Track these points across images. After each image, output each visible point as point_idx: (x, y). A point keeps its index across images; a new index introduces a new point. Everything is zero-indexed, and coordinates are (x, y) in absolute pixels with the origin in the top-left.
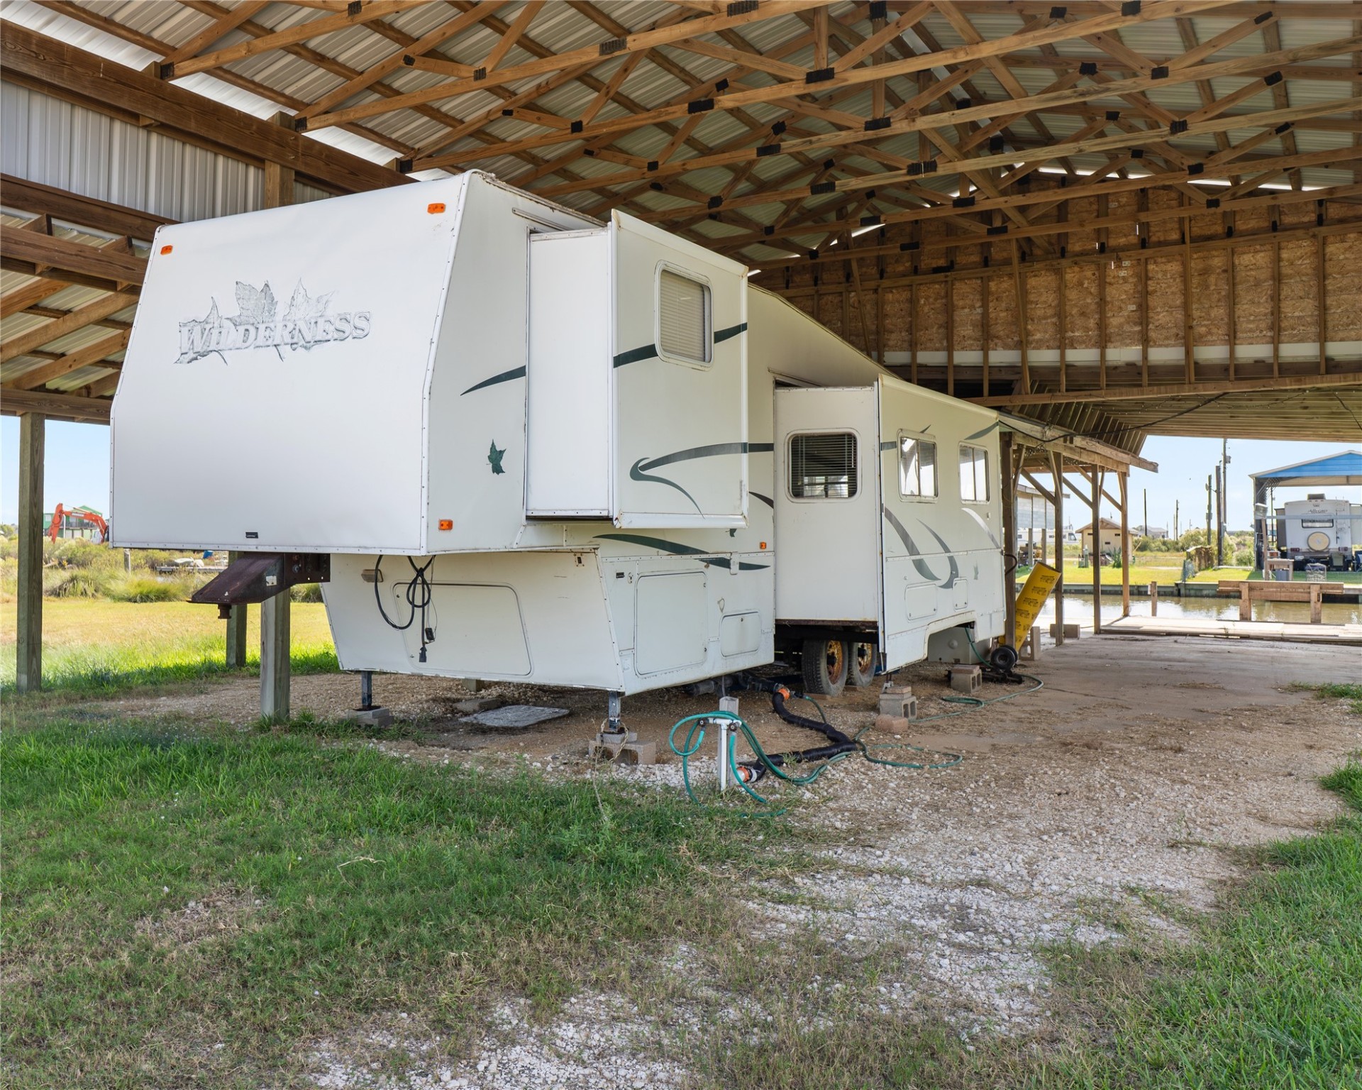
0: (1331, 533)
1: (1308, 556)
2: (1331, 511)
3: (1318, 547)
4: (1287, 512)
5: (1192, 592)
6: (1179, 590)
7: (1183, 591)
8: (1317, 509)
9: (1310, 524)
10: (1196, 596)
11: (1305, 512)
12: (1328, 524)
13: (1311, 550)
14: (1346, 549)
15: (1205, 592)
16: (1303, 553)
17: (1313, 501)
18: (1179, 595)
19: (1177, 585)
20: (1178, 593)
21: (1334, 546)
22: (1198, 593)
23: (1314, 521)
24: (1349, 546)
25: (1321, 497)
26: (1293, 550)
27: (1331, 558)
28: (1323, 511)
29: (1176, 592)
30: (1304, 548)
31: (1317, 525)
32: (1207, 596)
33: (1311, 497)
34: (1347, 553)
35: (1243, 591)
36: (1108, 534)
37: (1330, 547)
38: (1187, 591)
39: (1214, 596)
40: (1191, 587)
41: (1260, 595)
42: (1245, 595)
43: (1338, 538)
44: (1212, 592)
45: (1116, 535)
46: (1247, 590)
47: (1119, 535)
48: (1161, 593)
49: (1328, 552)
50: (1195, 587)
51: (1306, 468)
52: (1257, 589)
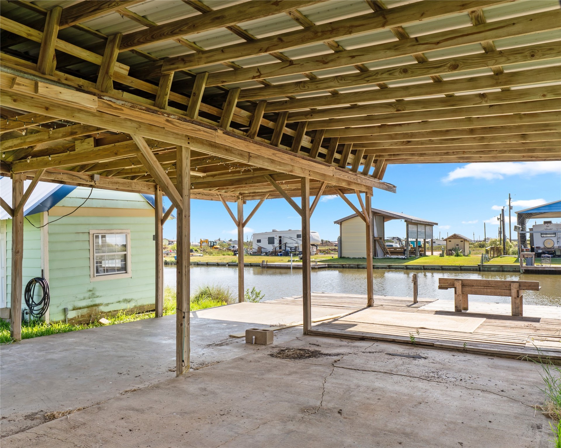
0: (555, 239)
1: (544, 250)
2: (554, 229)
3: (549, 246)
4: (534, 230)
5: (486, 269)
7: (481, 269)
8: (548, 228)
9: (545, 236)
10: (488, 271)
11: (542, 229)
12: (553, 235)
13: (545, 248)
15: (492, 269)
16: (542, 249)
17: (546, 224)
18: (480, 271)
19: (479, 265)
20: (479, 269)
21: (556, 246)
22: (489, 269)
23: (547, 234)
25: (550, 222)
26: (537, 247)
27: (555, 251)
28: (551, 229)
29: (478, 269)
30: (542, 246)
31: (548, 235)
32: (493, 271)
33: (545, 223)
35: (457, 288)
36: (458, 241)
37: (554, 246)
38: (484, 268)
39: (497, 271)
40: (485, 267)
41: (471, 291)
42: (458, 291)
43: (558, 241)
44: (496, 269)
45: (461, 241)
46: (461, 286)
47: (462, 241)
48: (471, 269)
49: (553, 248)
50: (487, 267)
51: (541, 208)
52: (468, 286)
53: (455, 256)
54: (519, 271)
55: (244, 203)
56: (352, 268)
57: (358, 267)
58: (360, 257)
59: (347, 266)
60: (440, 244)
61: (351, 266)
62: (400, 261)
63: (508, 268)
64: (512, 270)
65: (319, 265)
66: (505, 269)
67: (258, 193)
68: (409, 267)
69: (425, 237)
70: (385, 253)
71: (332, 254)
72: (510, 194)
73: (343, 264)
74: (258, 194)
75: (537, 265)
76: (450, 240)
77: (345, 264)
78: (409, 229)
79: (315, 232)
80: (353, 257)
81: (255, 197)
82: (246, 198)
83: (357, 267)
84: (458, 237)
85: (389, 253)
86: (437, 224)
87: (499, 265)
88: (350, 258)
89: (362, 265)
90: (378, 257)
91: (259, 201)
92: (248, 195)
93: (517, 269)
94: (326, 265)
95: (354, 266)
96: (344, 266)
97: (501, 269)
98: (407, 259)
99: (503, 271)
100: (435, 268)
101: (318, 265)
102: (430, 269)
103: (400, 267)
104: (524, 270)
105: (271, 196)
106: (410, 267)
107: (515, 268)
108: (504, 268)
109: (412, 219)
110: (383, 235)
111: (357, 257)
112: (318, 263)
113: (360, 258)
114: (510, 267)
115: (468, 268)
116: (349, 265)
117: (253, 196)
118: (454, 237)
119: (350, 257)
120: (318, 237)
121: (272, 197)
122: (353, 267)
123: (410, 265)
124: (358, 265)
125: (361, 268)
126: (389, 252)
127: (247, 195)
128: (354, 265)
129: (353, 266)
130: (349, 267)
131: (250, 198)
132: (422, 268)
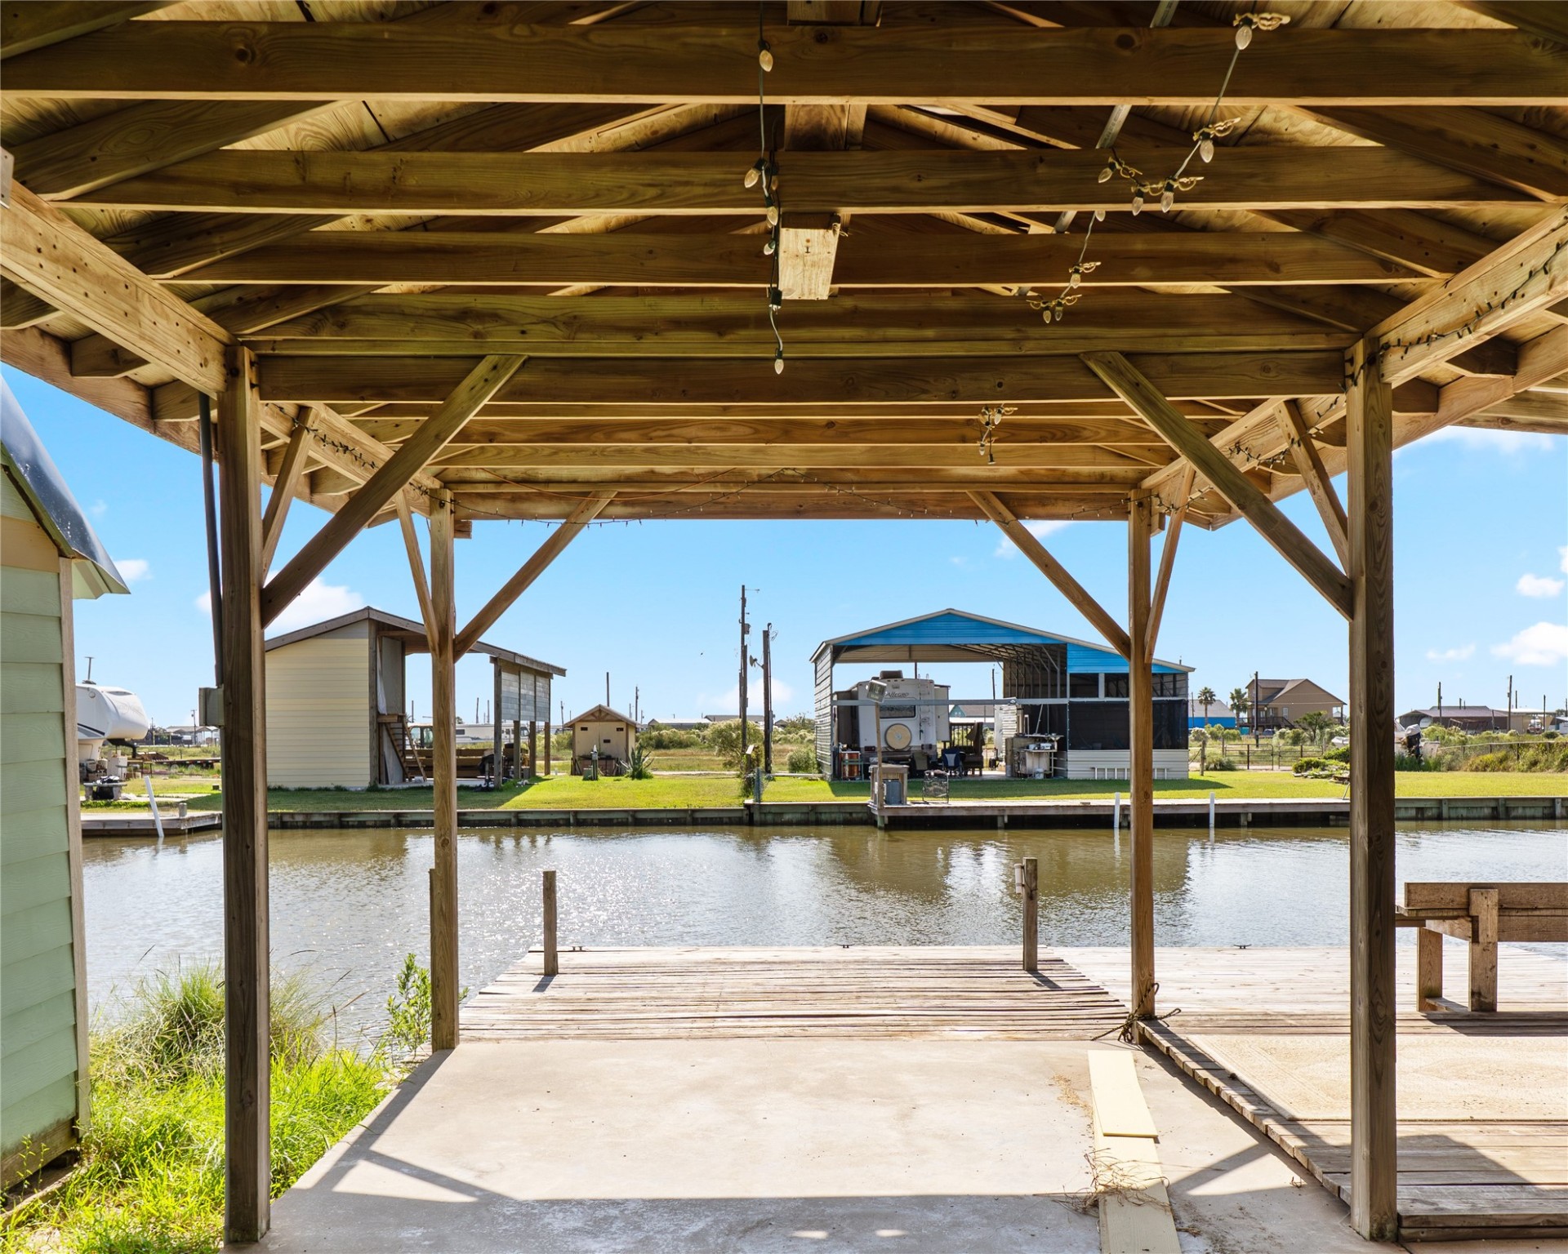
0: (913, 725)
2: (910, 695)
3: (899, 742)
4: (860, 697)
5: (769, 818)
6: (751, 815)
7: (757, 817)
8: (897, 691)
9: (887, 713)
10: (775, 824)
12: (909, 713)
13: (890, 747)
14: (930, 746)
15: (787, 817)
17: (888, 680)
18: (751, 824)
19: (748, 807)
20: (747, 820)
21: (916, 743)
22: (778, 819)
23: (892, 709)
24: (934, 744)
25: (897, 675)
26: (867, 748)
28: (904, 695)
29: (746, 818)
31: (896, 713)
32: (789, 823)
33: (886, 675)
34: (930, 753)
35: (1482, 918)
36: (608, 729)
37: (912, 744)
38: (763, 816)
39: (799, 823)
40: (767, 810)
41: (1528, 927)
42: (1486, 929)
43: (921, 731)
44: (797, 817)
45: (618, 729)
46: (1495, 912)
47: (622, 729)
48: (725, 820)
49: (909, 751)
50: (773, 810)
51: (895, 632)
52: (1518, 910)
53: (633, 777)
54: (875, 824)
55: (462, 529)
56: (318, 826)
57: (341, 822)
58: (323, 785)
59: (299, 819)
60: (478, 739)
61: (316, 818)
62: (478, 799)
63: (830, 813)
64: (841, 817)
65: (192, 819)
66: (824, 817)
67: (548, 482)
68: (525, 817)
69: (533, 714)
70: (407, 770)
71: (160, 773)
72: (743, 587)
73: (282, 814)
74: (552, 489)
75: (915, 802)
76: (585, 725)
77: (292, 815)
78: (504, 688)
79: (125, 693)
80: (297, 785)
81: (525, 506)
82: (470, 507)
83: (336, 821)
84: (608, 717)
85: (422, 770)
86: (562, 672)
87: (808, 805)
88: (287, 790)
89: (356, 814)
90: (387, 783)
91: (556, 525)
92: (491, 489)
93: (854, 815)
94: (213, 817)
95: (327, 818)
96: (286, 819)
97: (812, 817)
98: (497, 789)
99: (818, 823)
100: (612, 820)
101: (188, 820)
102: (596, 821)
103: (494, 817)
104: (889, 817)
105: (625, 504)
106: (530, 817)
107: (851, 814)
108: (821, 813)
109: (515, 654)
110: (400, 705)
111: (314, 786)
112: (190, 814)
113: (327, 789)
114: (837, 810)
115: (716, 815)
116: (307, 815)
117: (515, 498)
118: (597, 714)
119: (285, 785)
120: (137, 711)
121: (629, 510)
122: (321, 822)
123: (532, 812)
124: (341, 815)
125: (353, 827)
126: (420, 765)
127: (481, 489)
128: (325, 814)
129: (322, 819)
130: (304, 822)
131: (498, 506)
132: (572, 821)
